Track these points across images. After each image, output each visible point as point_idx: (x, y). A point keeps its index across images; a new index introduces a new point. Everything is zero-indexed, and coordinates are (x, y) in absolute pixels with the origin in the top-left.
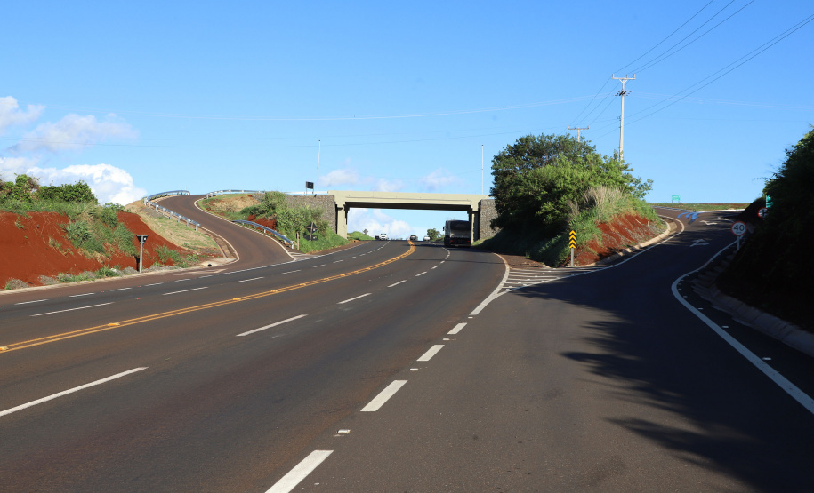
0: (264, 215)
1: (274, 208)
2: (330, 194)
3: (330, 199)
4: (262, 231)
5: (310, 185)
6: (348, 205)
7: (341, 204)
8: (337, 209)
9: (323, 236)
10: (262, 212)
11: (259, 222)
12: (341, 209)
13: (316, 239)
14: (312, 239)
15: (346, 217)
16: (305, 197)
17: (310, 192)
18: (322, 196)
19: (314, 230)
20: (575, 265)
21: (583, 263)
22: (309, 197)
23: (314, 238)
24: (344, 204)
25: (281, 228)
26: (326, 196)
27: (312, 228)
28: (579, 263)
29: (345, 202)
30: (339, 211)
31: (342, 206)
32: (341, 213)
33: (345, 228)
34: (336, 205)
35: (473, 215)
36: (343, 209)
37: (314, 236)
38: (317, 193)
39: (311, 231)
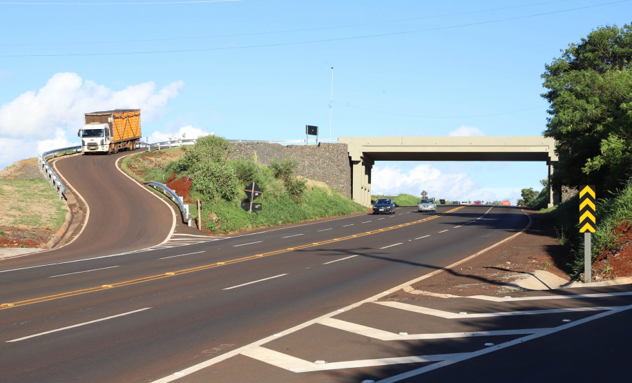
0: (186, 172)
2: (341, 141)
3: (341, 149)
4: (170, 198)
5: (312, 130)
7: (357, 156)
8: (352, 163)
9: (297, 203)
10: (183, 168)
12: (357, 162)
13: (260, 209)
14: (254, 209)
15: (368, 172)
16: (303, 148)
17: (312, 140)
18: (329, 145)
19: (257, 194)
20: (597, 278)
21: (624, 269)
22: (309, 147)
23: (257, 207)
24: (362, 155)
25: (195, 193)
26: (334, 145)
27: (253, 191)
28: (613, 272)
29: (364, 153)
30: (354, 166)
31: (359, 159)
32: (359, 169)
33: (367, 190)
34: (350, 158)
35: (552, 167)
36: (361, 163)
37: (257, 204)
38: (321, 142)
39: (252, 195)
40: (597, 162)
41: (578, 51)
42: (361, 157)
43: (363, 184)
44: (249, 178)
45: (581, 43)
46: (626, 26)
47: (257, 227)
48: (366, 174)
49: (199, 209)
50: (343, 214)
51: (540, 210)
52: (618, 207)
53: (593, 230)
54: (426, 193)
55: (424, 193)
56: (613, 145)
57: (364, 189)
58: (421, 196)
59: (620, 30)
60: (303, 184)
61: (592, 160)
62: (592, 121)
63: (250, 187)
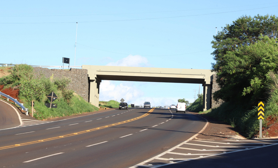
0: (10, 85)
1: (19, 79)
2: (84, 68)
3: (83, 72)
4: (5, 100)
5: (66, 61)
6: (100, 78)
7: (93, 77)
8: (90, 81)
9: (68, 104)
10: (9, 83)
11: (5, 92)
12: (93, 81)
13: (56, 107)
14: (52, 107)
15: (98, 87)
16: (61, 71)
17: (66, 66)
18: (76, 70)
19: (54, 99)
20: (264, 136)
21: (273, 134)
22: (65, 70)
23: (54, 106)
24: (96, 77)
25: (23, 97)
26: (79, 70)
27: (52, 97)
28: (269, 135)
29: (97, 75)
30: (91, 83)
31: (94, 79)
32: (94, 85)
33: (97, 97)
34: (89, 78)
35: (206, 88)
36: (95, 81)
37: (54, 104)
38: (72, 68)
39: (52, 99)
40: (249, 90)
41: (231, 28)
42: (95, 78)
43: (96, 94)
44: (48, 90)
45: (232, 24)
46: (255, 17)
47: (54, 117)
48: (97, 88)
49: (33, 106)
50: (89, 111)
51: (199, 112)
52: (267, 110)
53: (263, 118)
54: (124, 100)
55: (122, 100)
56: (256, 82)
57: (96, 97)
58: (120, 102)
59: (252, 18)
60: (72, 94)
61: (246, 89)
62: (244, 68)
63: (51, 95)
